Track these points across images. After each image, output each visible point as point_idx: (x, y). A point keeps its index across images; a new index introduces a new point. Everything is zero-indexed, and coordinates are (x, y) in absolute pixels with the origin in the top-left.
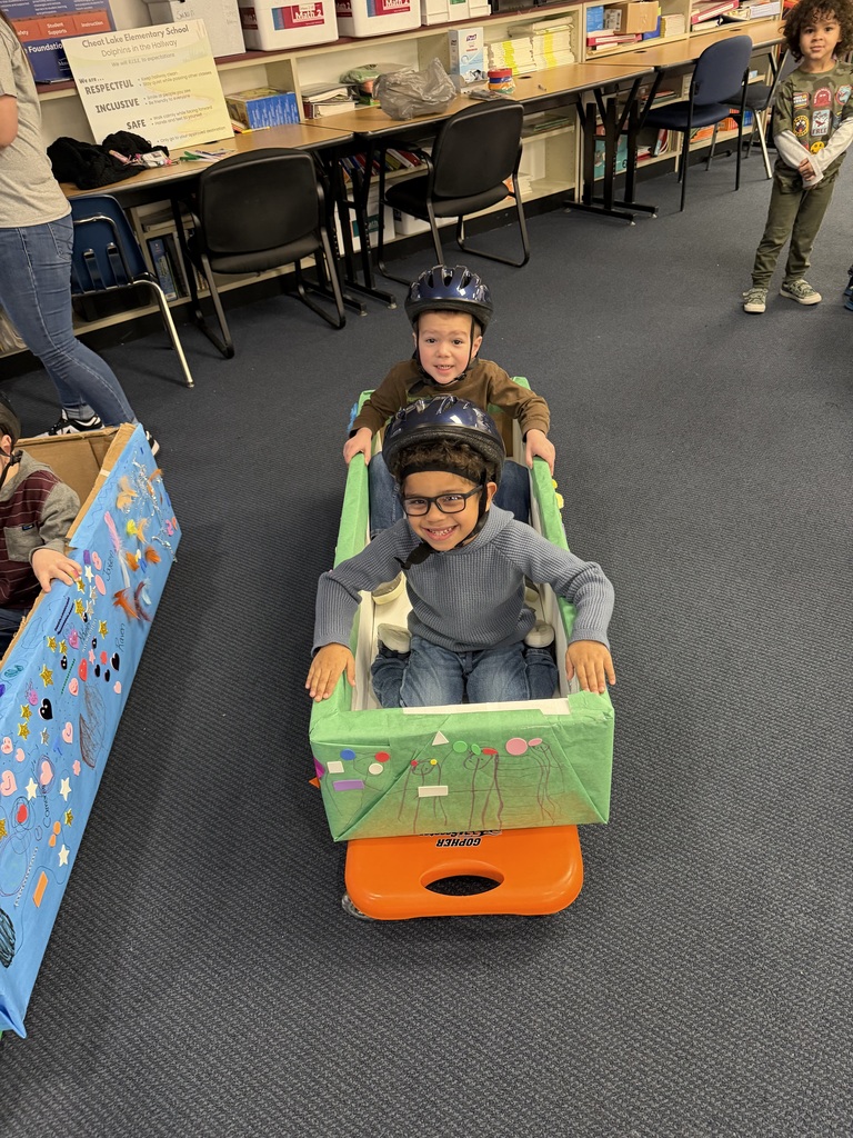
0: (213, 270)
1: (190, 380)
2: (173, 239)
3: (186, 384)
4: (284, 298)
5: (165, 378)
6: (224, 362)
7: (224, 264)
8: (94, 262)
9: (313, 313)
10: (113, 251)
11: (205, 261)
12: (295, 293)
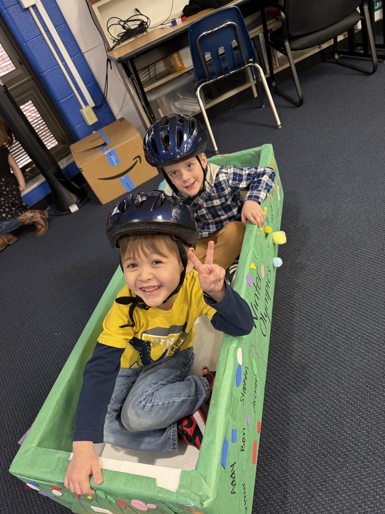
0: (292, 50)
1: (279, 123)
2: (259, 39)
3: (277, 127)
4: (323, 65)
5: (262, 125)
6: (296, 109)
7: (298, 43)
8: (225, 57)
9: (348, 69)
10: (236, 48)
11: (287, 44)
12: (332, 60)
